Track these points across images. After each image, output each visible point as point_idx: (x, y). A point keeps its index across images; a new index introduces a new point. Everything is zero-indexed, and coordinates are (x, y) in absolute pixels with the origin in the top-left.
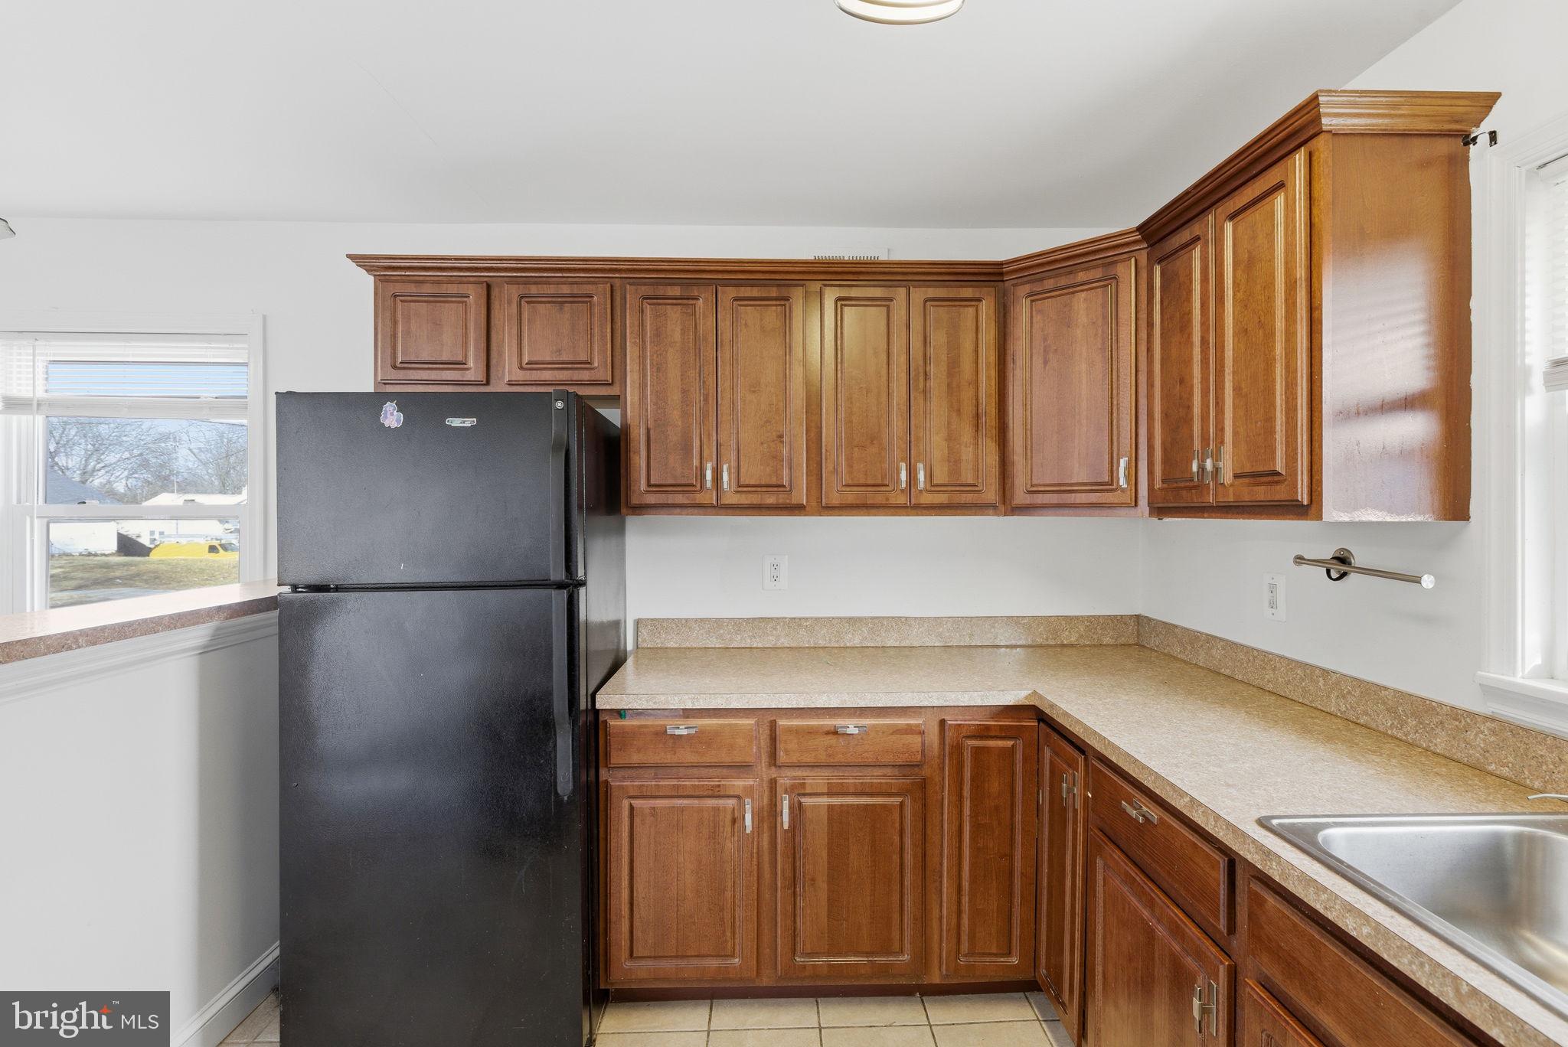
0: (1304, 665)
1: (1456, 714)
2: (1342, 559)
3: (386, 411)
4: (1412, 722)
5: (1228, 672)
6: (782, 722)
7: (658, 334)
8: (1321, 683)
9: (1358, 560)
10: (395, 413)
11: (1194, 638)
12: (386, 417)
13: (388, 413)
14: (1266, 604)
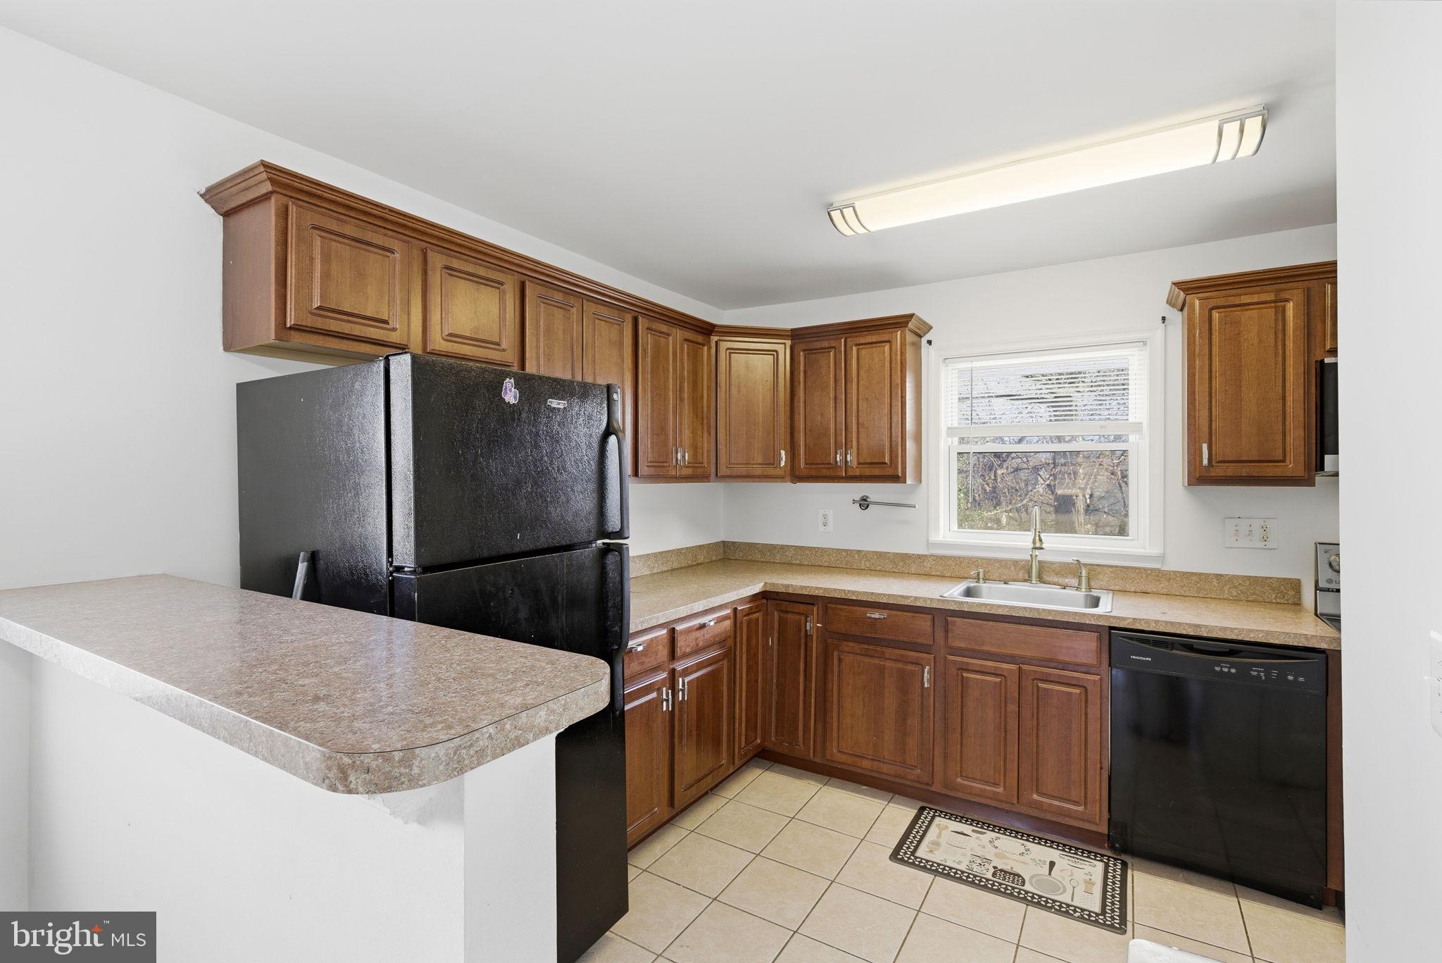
0: (847, 551)
1: (919, 556)
2: (864, 499)
3: (506, 387)
4: (901, 564)
5: (798, 562)
6: (679, 627)
7: (549, 330)
8: (856, 557)
9: (872, 498)
10: (513, 389)
11: (772, 548)
12: (506, 393)
13: (508, 390)
14: (821, 524)
